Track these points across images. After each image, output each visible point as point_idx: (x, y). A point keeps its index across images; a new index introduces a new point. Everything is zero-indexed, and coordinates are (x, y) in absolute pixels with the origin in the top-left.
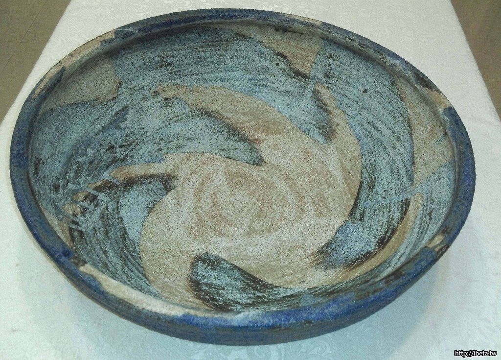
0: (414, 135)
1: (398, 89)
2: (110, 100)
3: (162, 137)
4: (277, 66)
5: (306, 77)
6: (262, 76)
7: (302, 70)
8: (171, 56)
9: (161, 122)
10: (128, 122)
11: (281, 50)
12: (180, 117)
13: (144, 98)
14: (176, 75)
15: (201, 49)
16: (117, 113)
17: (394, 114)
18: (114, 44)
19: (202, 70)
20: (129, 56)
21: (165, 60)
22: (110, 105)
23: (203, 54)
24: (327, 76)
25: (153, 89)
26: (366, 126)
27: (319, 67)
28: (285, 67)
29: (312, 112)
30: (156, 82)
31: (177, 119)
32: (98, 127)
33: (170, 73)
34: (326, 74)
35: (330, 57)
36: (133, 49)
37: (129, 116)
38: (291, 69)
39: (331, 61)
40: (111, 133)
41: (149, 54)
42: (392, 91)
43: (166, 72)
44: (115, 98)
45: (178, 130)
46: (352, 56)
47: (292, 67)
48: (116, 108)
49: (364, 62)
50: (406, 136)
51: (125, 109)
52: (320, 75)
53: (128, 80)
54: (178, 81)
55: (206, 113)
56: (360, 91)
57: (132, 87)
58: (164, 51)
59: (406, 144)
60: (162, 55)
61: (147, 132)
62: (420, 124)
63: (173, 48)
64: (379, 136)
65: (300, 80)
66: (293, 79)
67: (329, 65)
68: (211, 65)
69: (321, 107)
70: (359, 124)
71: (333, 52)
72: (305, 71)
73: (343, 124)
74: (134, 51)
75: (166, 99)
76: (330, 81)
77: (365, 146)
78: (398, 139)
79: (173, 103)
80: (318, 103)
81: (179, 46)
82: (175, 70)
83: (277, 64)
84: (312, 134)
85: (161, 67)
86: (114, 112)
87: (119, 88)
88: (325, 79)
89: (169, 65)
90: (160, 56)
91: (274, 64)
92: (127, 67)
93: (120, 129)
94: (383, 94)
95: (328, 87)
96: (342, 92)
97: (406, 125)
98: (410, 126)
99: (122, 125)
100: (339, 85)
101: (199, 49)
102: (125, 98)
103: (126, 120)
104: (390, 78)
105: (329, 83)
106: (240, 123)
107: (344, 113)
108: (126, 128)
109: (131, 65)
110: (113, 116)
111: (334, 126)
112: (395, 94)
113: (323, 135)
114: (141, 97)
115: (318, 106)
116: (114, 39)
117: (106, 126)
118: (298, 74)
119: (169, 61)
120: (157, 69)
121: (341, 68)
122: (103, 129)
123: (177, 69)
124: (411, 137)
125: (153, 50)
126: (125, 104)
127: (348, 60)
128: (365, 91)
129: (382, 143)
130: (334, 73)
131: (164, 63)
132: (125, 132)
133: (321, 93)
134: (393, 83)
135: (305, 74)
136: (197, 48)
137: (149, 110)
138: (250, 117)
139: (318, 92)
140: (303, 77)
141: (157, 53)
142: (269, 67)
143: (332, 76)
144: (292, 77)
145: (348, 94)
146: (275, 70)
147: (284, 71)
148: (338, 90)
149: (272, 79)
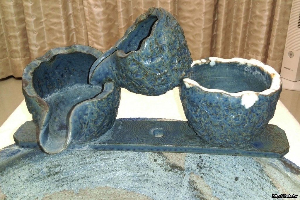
1: (268, 176)
4: (155, 162)
5: (181, 169)
6: (143, 173)
7: (177, 163)
8: (59, 165)
14: (63, 181)
15: (87, 156)
19: (88, 174)
20: (16, 171)
21: (52, 169)
23: (88, 159)
27: (192, 160)
28: (162, 162)
33: (57, 181)
34: (198, 166)
36: (20, 165)
38: (167, 163)
41: (37, 166)
42: (262, 178)
43: (54, 180)
47: (168, 161)
52: (194, 167)
54: (65, 187)
56: (232, 179)
58: (51, 162)
60: (50, 166)
63: (60, 158)
65: (176, 172)
66: (170, 172)
67: (200, 157)
69: (198, 197)
72: (180, 164)
74: (22, 166)
76: (203, 171)
81: (66, 155)
82: (62, 177)
83: (155, 160)
85: (49, 176)
88: (198, 170)
89: (56, 173)
90: (47, 167)
91: (152, 160)
94: (254, 181)
95: (202, 177)
96: (215, 181)
100: (211, 174)
101: (85, 156)
105: (202, 173)
112: (266, 181)
118: (174, 167)
119: (57, 170)
120: (44, 178)
123: (64, 177)
125: (41, 162)
128: (237, 179)
130: (205, 164)
131: (51, 173)
133: (196, 183)
134: (262, 171)
135: (180, 167)
136: (83, 156)
139: (194, 182)
140: (179, 170)
141: (45, 165)
142: (148, 164)
143: (204, 167)
144: (169, 171)
145: (221, 182)
146: (154, 165)
147: (162, 165)
148: (211, 179)
149: (151, 174)
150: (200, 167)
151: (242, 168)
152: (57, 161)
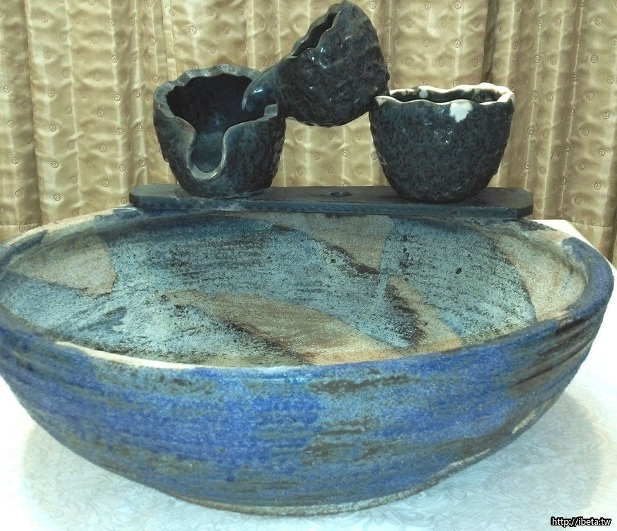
0: (533, 299)
1: (502, 253)
2: (101, 295)
3: (171, 350)
4: (332, 264)
5: (374, 272)
6: (313, 279)
7: (368, 264)
8: (187, 253)
9: (170, 333)
10: (124, 326)
11: (336, 242)
12: (197, 330)
13: (148, 303)
14: (193, 277)
15: (227, 247)
16: (109, 314)
17: (503, 285)
18: (111, 222)
19: (229, 274)
20: (130, 245)
21: (177, 257)
22: (101, 300)
23: (229, 253)
24: (403, 265)
25: (161, 293)
26: (466, 314)
27: (391, 256)
28: (344, 263)
29: (387, 316)
30: (166, 284)
31: (193, 331)
32: (82, 323)
33: (184, 275)
34: (401, 263)
35: (405, 239)
36: (136, 239)
37: (127, 319)
38: (352, 265)
39: (406, 244)
40: (100, 333)
41: (156, 247)
42: (495, 259)
43: (179, 273)
44: (109, 294)
45: (195, 344)
46: (434, 231)
47: (353, 261)
48: (109, 307)
49: (451, 235)
50: (524, 304)
51: (122, 311)
52: (394, 266)
53: (127, 276)
54: (195, 286)
55: (234, 326)
56: (452, 273)
57: (132, 285)
58: (176, 246)
59: (524, 314)
60: (175, 251)
61: (150, 342)
62: (538, 281)
63: (189, 243)
64: (486, 320)
65: (367, 277)
66: (357, 278)
67: (405, 250)
68: (241, 268)
69: (400, 308)
70: (457, 315)
71: (407, 233)
72: (373, 264)
73: (432, 321)
74: (138, 241)
75: (178, 307)
76: (408, 270)
77: (468, 339)
78: (513, 313)
79: (187, 312)
80: (395, 303)
81: (197, 241)
82: (192, 271)
83: (333, 261)
84: (390, 341)
85: (173, 265)
86: (106, 311)
87: (114, 283)
88: (401, 270)
89: (183, 264)
90: (171, 252)
91: (328, 261)
92: (126, 259)
93: (112, 332)
94: (483, 266)
95: (406, 280)
96: (427, 281)
97: (520, 291)
98: (525, 290)
99: (115, 328)
100: (421, 273)
101: (224, 247)
102: (121, 297)
103: (122, 323)
104: (489, 244)
105: (407, 274)
106: (284, 338)
107: (434, 306)
108: (121, 333)
109: (132, 257)
110: (104, 315)
111: (421, 327)
112: (500, 260)
113: (407, 339)
114: (143, 299)
115: (395, 307)
116: (112, 216)
117: (94, 325)
118: (363, 269)
119: (184, 259)
120: (167, 267)
121: (421, 250)
122: (90, 327)
123: (194, 271)
124: (530, 302)
125: (162, 243)
126: (122, 305)
127: (430, 238)
128: (459, 271)
129: (491, 327)
130: (412, 260)
131: (176, 261)
132: (120, 337)
133: (397, 289)
134: (494, 249)
135: (373, 269)
136: (222, 246)
137: (154, 317)
138: (298, 331)
139: (394, 288)
140: (371, 273)
141: (168, 247)
142: (322, 266)
143: (411, 264)
144: (354, 276)
145: (435, 281)
146: (331, 269)
147: (343, 268)
148: (420, 280)
149: (327, 281)
150: (404, 265)
151: (466, 253)
152: (185, 246)
